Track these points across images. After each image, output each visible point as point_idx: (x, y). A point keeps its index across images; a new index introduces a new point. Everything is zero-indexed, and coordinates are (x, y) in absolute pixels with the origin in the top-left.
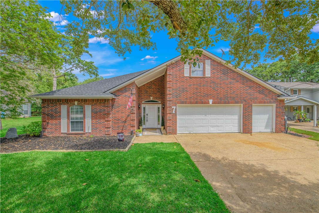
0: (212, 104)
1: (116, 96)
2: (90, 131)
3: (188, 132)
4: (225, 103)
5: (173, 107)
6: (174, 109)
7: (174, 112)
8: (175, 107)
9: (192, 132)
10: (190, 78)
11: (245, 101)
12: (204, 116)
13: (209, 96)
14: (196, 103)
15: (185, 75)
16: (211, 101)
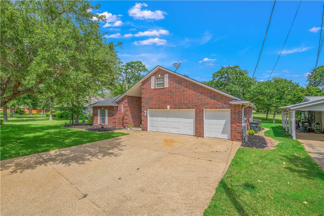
0: (170, 109)
1: (119, 104)
2: (107, 124)
3: (156, 131)
4: (179, 108)
5: (145, 111)
6: (146, 113)
7: (145, 115)
8: (146, 111)
9: (158, 131)
10: (155, 89)
11: (196, 106)
12: (166, 118)
13: (166, 103)
14: (159, 108)
15: (152, 88)
16: (168, 107)
